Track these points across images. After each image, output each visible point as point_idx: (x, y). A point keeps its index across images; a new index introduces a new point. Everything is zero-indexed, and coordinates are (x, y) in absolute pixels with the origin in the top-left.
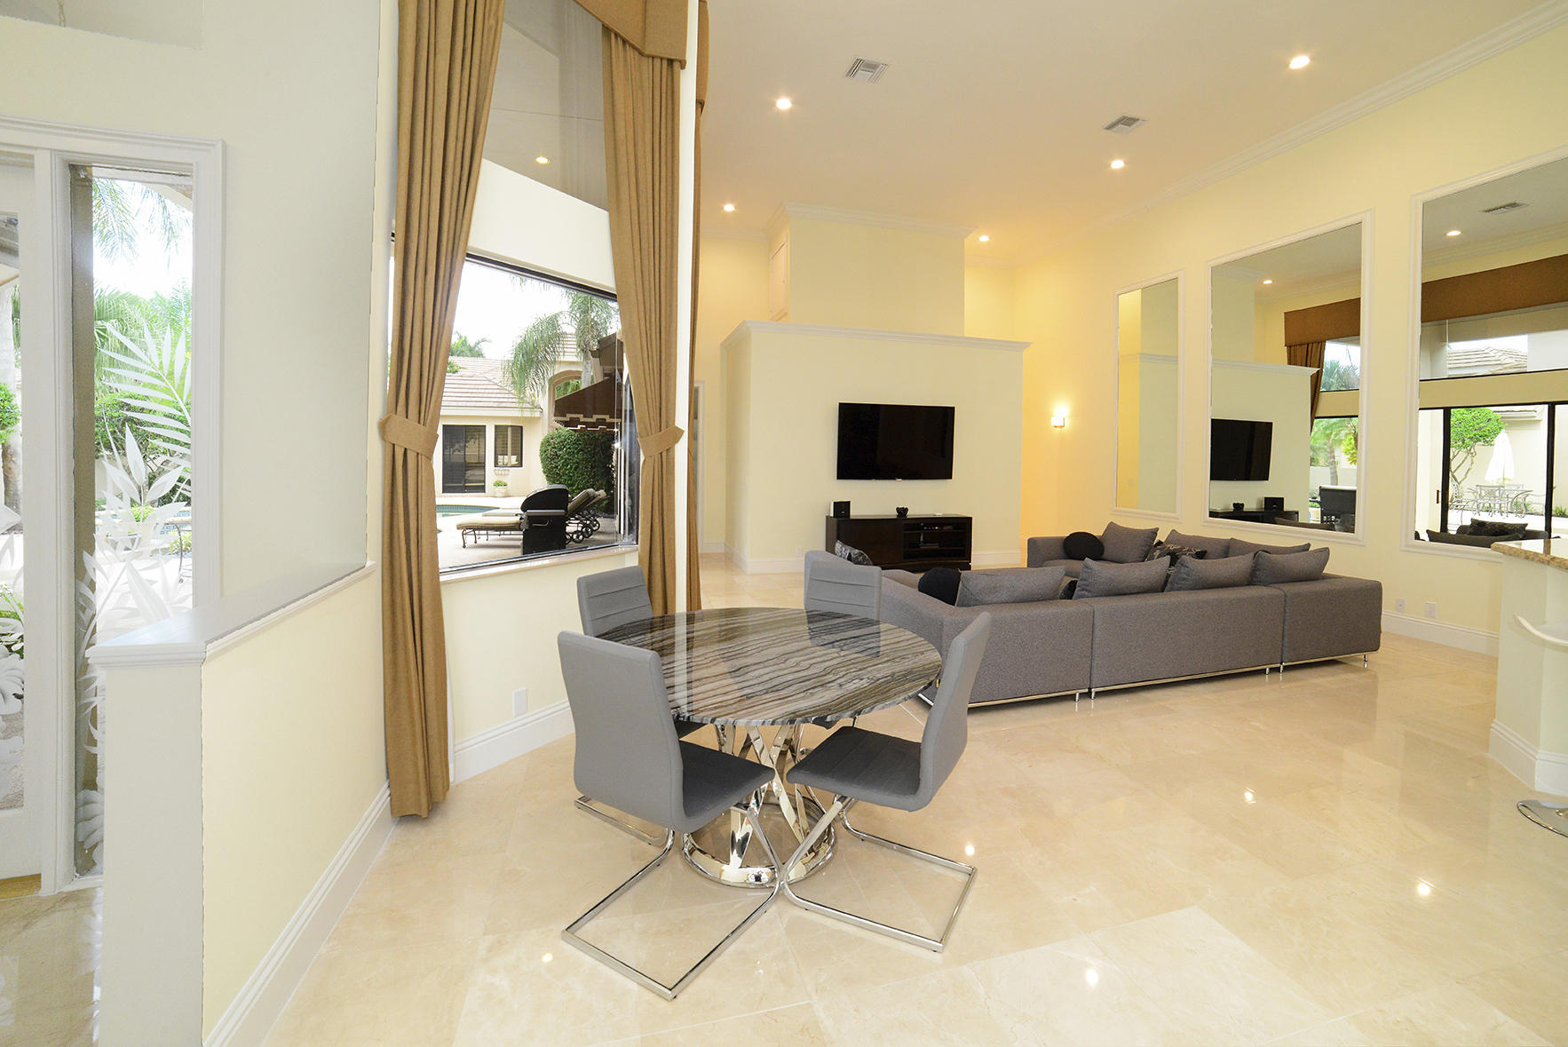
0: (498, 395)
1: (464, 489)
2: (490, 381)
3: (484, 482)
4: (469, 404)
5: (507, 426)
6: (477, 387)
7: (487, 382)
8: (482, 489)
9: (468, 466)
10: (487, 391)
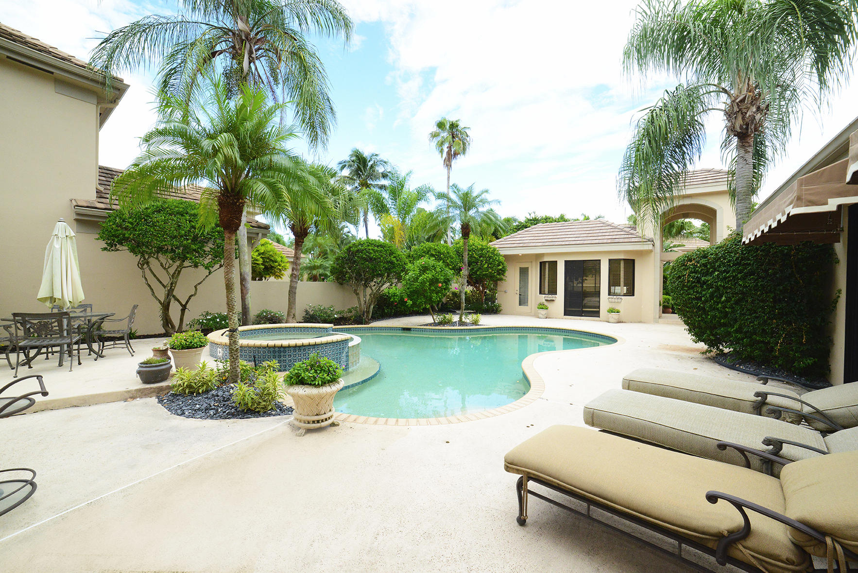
0: (611, 234)
1: (580, 313)
2: (603, 223)
3: (599, 307)
4: (586, 242)
5: (620, 260)
6: (592, 229)
7: (602, 225)
8: (596, 314)
9: (585, 294)
10: (601, 231)
